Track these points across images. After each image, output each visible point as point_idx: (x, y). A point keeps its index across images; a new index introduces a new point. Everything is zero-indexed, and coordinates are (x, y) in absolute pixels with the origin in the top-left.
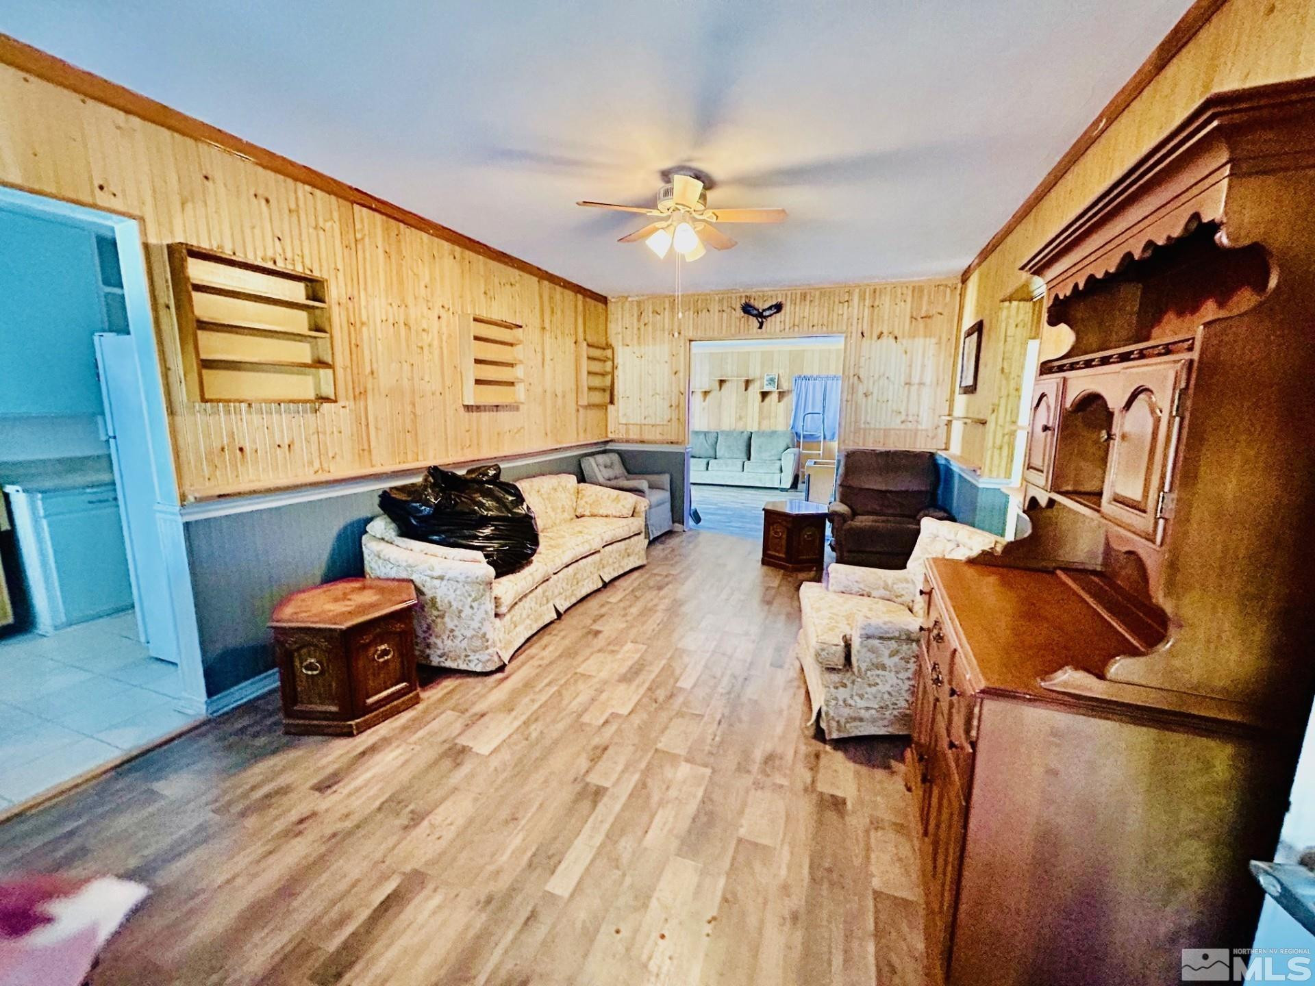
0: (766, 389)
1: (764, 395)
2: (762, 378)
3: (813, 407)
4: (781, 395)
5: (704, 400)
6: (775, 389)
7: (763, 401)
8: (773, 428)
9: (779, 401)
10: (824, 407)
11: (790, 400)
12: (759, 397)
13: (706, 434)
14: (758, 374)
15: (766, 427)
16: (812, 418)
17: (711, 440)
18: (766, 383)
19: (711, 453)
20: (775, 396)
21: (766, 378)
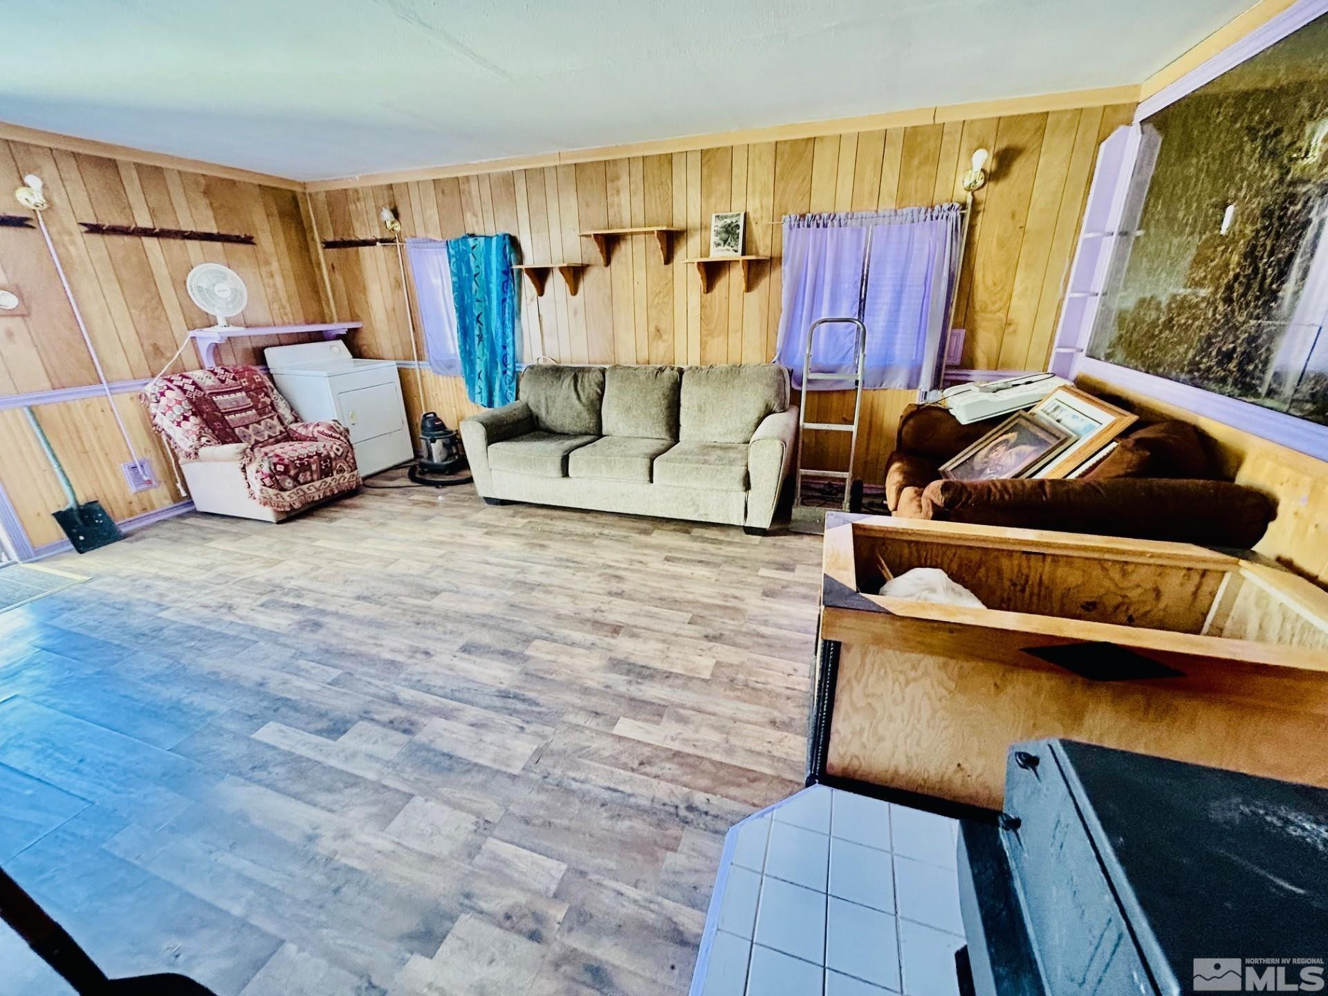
0: (717, 254)
1: (712, 272)
2: (704, 227)
3: (834, 305)
4: (756, 269)
5: (574, 291)
6: (738, 256)
7: (709, 287)
8: (735, 358)
9: (749, 288)
10: (862, 302)
11: (779, 282)
12: (697, 279)
13: (577, 374)
14: (694, 220)
15: (718, 354)
16: (830, 331)
17: (589, 387)
18: (714, 239)
19: (587, 421)
20: (736, 276)
21: (716, 225)
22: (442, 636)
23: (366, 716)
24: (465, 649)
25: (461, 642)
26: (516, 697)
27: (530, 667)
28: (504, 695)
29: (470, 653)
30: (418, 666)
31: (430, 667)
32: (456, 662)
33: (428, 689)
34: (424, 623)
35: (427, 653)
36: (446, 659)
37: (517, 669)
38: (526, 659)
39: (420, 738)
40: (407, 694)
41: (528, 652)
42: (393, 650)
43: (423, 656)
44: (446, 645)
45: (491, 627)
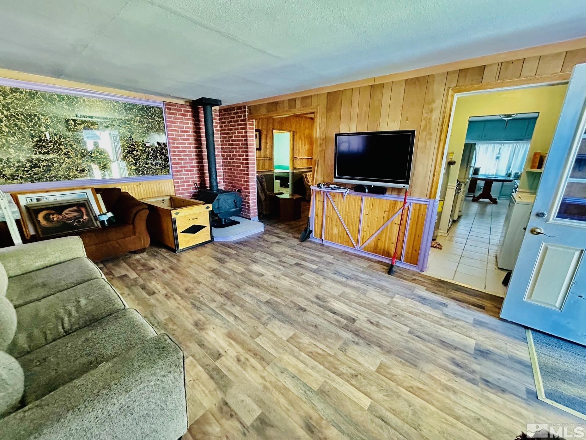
22: (269, 281)
23: (291, 265)
24: (263, 275)
25: (263, 278)
26: (254, 261)
27: (246, 267)
28: (255, 262)
29: (261, 274)
30: (278, 273)
31: (274, 272)
32: (266, 272)
33: (275, 267)
34: (274, 288)
35: (275, 276)
36: (268, 273)
37: (250, 267)
38: (246, 269)
39: (278, 259)
40: (281, 268)
41: (244, 270)
42: (285, 280)
43: (276, 276)
44: (269, 278)
45: (250, 280)
